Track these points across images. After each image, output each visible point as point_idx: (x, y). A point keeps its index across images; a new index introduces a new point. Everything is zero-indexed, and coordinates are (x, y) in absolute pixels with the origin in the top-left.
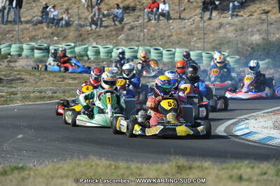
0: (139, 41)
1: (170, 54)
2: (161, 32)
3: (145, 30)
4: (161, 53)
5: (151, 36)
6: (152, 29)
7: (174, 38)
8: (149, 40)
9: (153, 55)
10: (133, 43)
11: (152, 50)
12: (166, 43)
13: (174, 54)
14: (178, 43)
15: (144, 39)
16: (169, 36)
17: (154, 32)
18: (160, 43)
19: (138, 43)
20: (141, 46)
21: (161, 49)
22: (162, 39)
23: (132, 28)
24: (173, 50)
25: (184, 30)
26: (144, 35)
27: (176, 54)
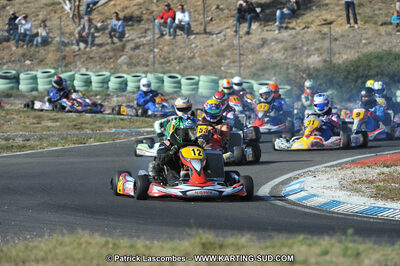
0: (147, 66)
1: (192, 84)
2: (179, 53)
3: (156, 50)
4: (179, 83)
5: (165, 59)
6: (166, 48)
7: (197, 60)
8: (162, 63)
9: (168, 86)
10: (138, 68)
11: (166, 79)
12: (185, 67)
13: (197, 84)
14: (203, 68)
15: (154, 63)
16: (191, 58)
17: (169, 53)
18: (177, 68)
19: (146, 69)
20: (151, 72)
21: (179, 77)
22: (179, 63)
23: (137, 47)
24: (196, 78)
25: (211, 49)
26: (154, 57)
27: (201, 83)
